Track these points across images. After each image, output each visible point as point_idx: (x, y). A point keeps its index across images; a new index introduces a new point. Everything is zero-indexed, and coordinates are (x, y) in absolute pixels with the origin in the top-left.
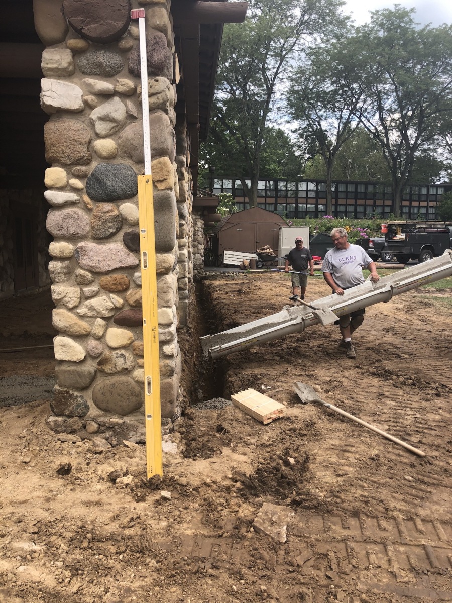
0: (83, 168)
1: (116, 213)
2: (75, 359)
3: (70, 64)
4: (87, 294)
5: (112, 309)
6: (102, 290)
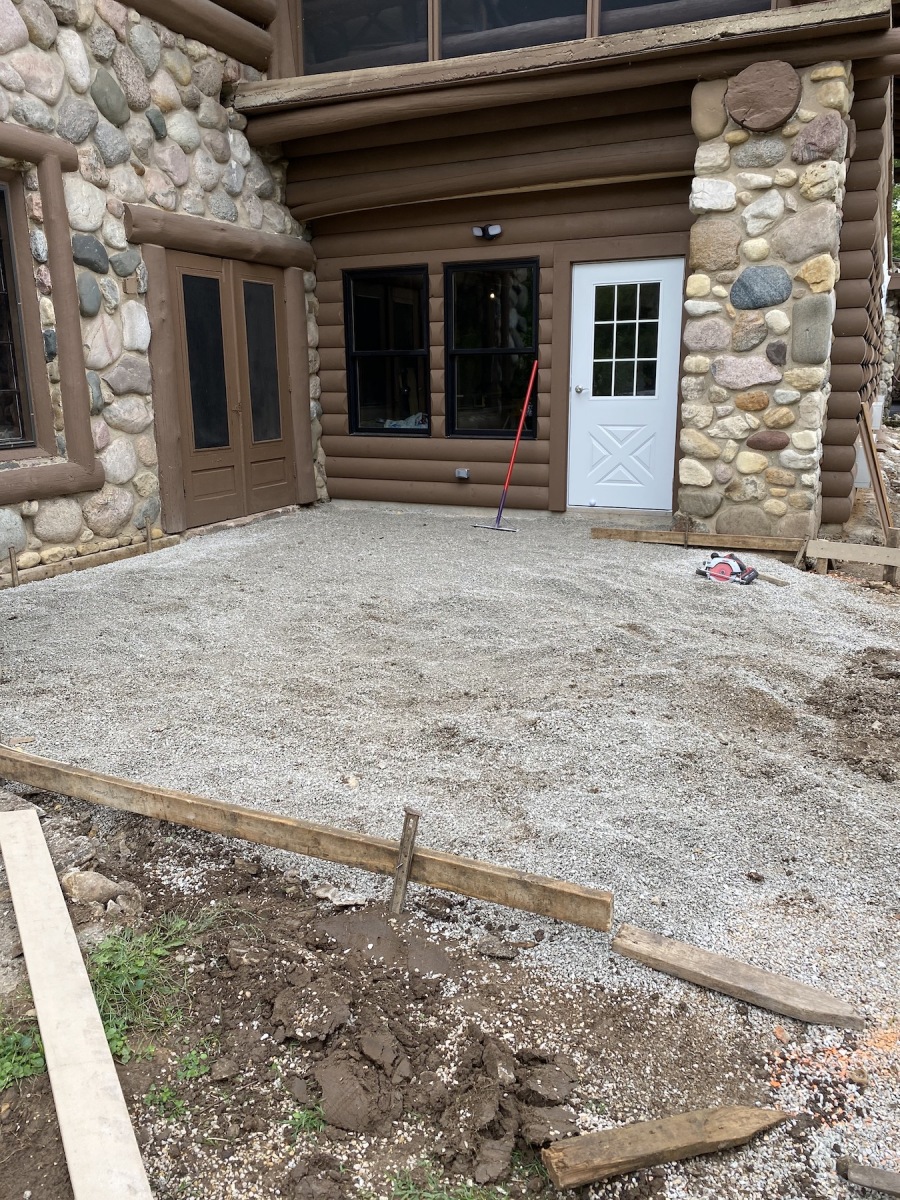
0: (729, 273)
1: (761, 322)
2: (701, 483)
3: (725, 160)
4: (721, 413)
5: (746, 430)
6: (737, 409)
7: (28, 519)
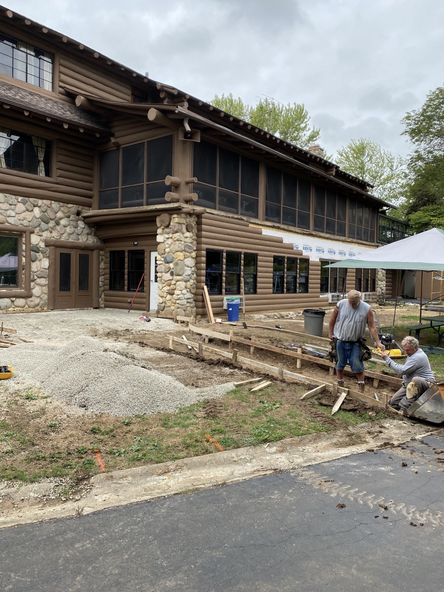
0: (164, 256)
1: (169, 266)
2: (160, 302)
3: (162, 232)
4: (164, 286)
5: (168, 290)
7: (13, 301)
